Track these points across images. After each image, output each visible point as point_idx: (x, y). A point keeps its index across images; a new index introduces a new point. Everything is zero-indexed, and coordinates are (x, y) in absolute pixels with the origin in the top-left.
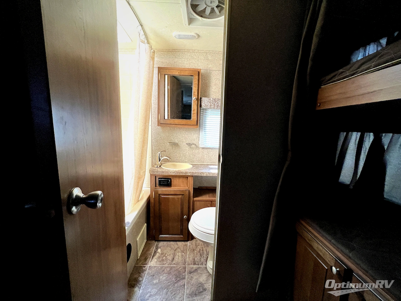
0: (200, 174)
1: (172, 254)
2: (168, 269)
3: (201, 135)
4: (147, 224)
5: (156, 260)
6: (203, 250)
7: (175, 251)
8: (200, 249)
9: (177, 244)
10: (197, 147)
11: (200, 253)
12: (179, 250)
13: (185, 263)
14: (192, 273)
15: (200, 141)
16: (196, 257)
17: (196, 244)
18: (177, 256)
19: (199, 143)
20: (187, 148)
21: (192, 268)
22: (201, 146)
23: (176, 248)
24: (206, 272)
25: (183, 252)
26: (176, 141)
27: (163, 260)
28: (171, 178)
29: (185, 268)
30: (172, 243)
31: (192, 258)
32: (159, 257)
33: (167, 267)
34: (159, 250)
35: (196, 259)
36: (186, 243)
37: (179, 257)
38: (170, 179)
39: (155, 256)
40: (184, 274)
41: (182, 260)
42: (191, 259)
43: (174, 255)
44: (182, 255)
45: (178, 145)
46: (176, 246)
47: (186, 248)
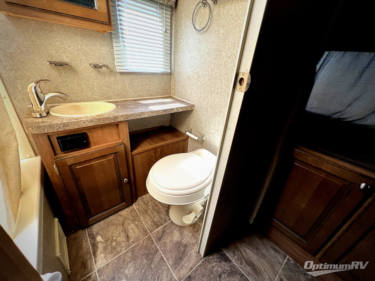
0: (139, 115)
1: (122, 232)
2: (130, 254)
3: (115, 48)
4: (58, 218)
5: (103, 255)
6: (156, 205)
7: (123, 225)
8: (152, 206)
9: (121, 216)
10: (112, 72)
11: (156, 211)
12: (127, 221)
13: (146, 232)
14: (161, 238)
15: (116, 60)
16: (154, 217)
17: (144, 203)
18: (130, 230)
19: (113, 64)
20: (93, 73)
21: (158, 231)
22: (118, 69)
23: (121, 221)
24: (175, 227)
25: (134, 221)
26: (66, 60)
27: (114, 248)
28: (85, 131)
29: (150, 238)
30: (111, 218)
31: (150, 221)
32: (105, 248)
33: (127, 252)
34: (99, 238)
35: (155, 220)
36: (131, 208)
37: (133, 231)
38: (85, 133)
39: (96, 251)
40: (153, 246)
41: (141, 231)
42: (150, 223)
43: (125, 231)
44: (136, 225)
45: (74, 69)
46: (121, 219)
47: (135, 213)
